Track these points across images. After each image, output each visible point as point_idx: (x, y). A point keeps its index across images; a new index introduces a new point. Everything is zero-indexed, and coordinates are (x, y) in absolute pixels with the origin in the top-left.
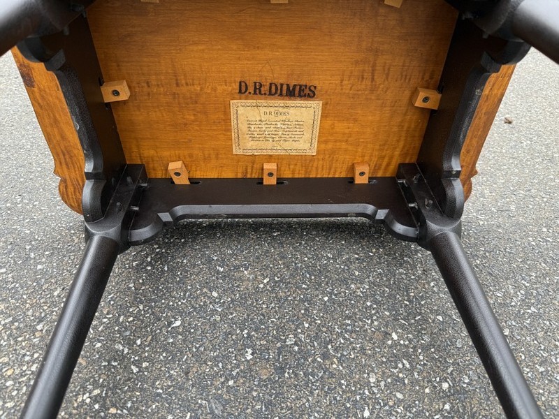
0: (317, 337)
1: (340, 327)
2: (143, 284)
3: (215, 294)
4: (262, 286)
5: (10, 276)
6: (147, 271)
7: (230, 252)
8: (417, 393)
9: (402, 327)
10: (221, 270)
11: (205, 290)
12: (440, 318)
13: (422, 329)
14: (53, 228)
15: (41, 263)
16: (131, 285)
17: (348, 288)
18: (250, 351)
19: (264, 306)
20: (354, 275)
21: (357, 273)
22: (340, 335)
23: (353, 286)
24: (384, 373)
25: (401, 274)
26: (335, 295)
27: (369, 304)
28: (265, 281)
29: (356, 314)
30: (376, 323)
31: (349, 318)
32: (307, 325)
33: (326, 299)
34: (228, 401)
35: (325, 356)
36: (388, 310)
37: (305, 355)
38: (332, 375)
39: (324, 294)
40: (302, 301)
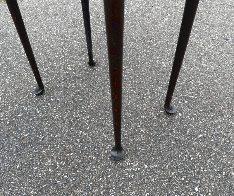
0: (49, 141)
1: (60, 142)
2: (24, 98)
3: (38, 112)
4: (54, 116)
6: (29, 94)
7: (58, 99)
8: (56, 172)
9: (78, 153)
10: (49, 105)
11: (37, 109)
12: (94, 158)
13: (83, 157)
14: (21, 67)
16: (21, 97)
17: (79, 132)
18: (28, 134)
19: (47, 123)
21: (89, 128)
22: (57, 144)
23: (81, 132)
24: (54, 162)
25: (103, 136)
26: (72, 131)
27: (78, 140)
28: (57, 115)
29: (70, 140)
30: (72, 147)
31: (66, 140)
32: (51, 136)
33: (67, 131)
34: (10, 143)
35: (45, 148)
36: (81, 145)
37: (41, 143)
38: (40, 154)
39: (69, 129)
40: (59, 128)
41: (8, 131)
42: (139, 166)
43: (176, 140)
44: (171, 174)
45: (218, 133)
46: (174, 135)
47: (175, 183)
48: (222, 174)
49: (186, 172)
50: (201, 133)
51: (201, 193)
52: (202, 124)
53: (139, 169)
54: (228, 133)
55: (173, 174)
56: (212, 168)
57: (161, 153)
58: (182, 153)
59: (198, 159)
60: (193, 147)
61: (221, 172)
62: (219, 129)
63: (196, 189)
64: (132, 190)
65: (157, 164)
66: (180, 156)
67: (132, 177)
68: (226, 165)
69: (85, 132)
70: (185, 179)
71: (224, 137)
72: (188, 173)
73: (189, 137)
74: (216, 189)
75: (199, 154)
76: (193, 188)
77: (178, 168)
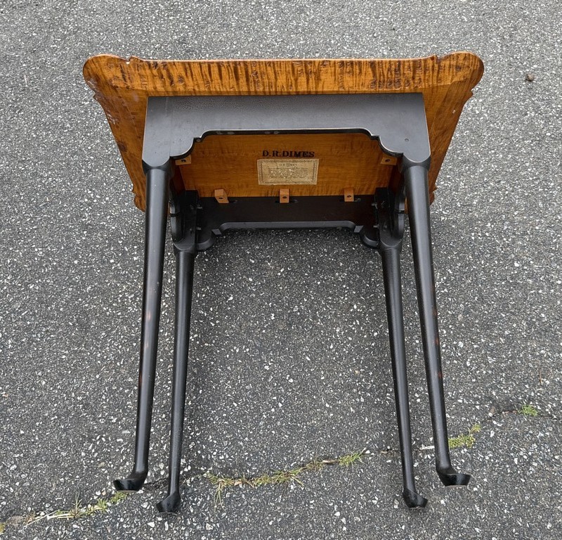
0: (311, 307)
1: (325, 301)
2: (206, 272)
3: (251, 280)
4: (279, 274)
5: (119, 265)
6: (206, 262)
7: (257, 247)
8: (360, 337)
9: (361, 301)
10: (253, 262)
11: (244, 277)
13: (373, 302)
14: (131, 225)
15: (134, 255)
16: (199, 273)
17: (334, 276)
18: (273, 315)
19: (281, 288)
20: (339, 266)
21: (341, 264)
22: (325, 306)
23: (337, 274)
24: (344, 327)
25: (370, 264)
26: (325, 280)
27: (344, 286)
28: (282, 271)
29: (335, 293)
30: (346, 299)
31: (331, 295)
32: (306, 300)
33: (319, 283)
34: (263, 340)
35: (315, 318)
36: (355, 290)
37: (303, 317)
38: (317, 328)
39: (318, 280)
40: (304, 285)
41: (240, 327)
42: (443, 275)
43: (454, 222)
44: (481, 263)
45: (489, 188)
46: (448, 216)
47: (492, 271)
48: (527, 234)
49: (494, 253)
50: (473, 198)
51: (523, 266)
52: (465, 185)
53: (445, 278)
54: (499, 181)
55: (483, 262)
56: (514, 234)
57: (452, 247)
58: (473, 234)
59: (493, 231)
60: (478, 220)
61: (525, 233)
62: (486, 182)
63: (516, 265)
64: (458, 304)
65: (458, 261)
66: (473, 238)
67: (446, 290)
68: (524, 222)
69: (343, 272)
70: (499, 260)
71: (498, 189)
72: (496, 252)
73: (465, 209)
74: (534, 254)
75: (489, 224)
76: (512, 265)
77: (483, 254)
